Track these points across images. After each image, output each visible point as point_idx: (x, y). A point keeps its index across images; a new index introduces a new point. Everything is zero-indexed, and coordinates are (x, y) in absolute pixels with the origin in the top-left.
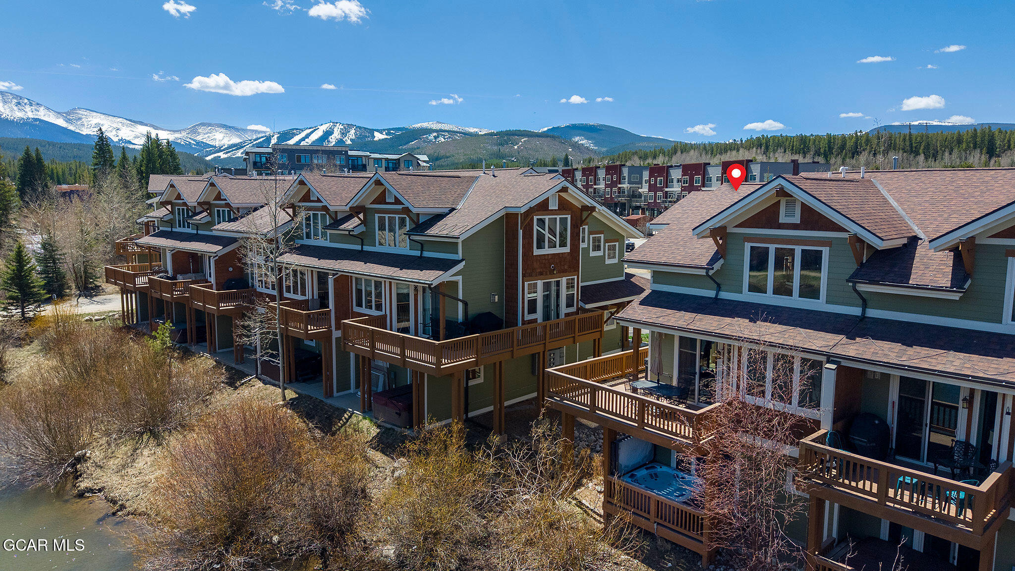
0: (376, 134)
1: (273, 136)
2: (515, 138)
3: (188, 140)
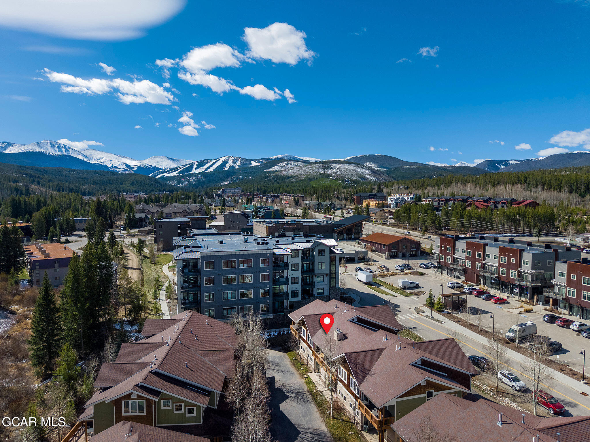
0: (252, 162)
1: (194, 164)
2: (334, 165)
3: (148, 166)
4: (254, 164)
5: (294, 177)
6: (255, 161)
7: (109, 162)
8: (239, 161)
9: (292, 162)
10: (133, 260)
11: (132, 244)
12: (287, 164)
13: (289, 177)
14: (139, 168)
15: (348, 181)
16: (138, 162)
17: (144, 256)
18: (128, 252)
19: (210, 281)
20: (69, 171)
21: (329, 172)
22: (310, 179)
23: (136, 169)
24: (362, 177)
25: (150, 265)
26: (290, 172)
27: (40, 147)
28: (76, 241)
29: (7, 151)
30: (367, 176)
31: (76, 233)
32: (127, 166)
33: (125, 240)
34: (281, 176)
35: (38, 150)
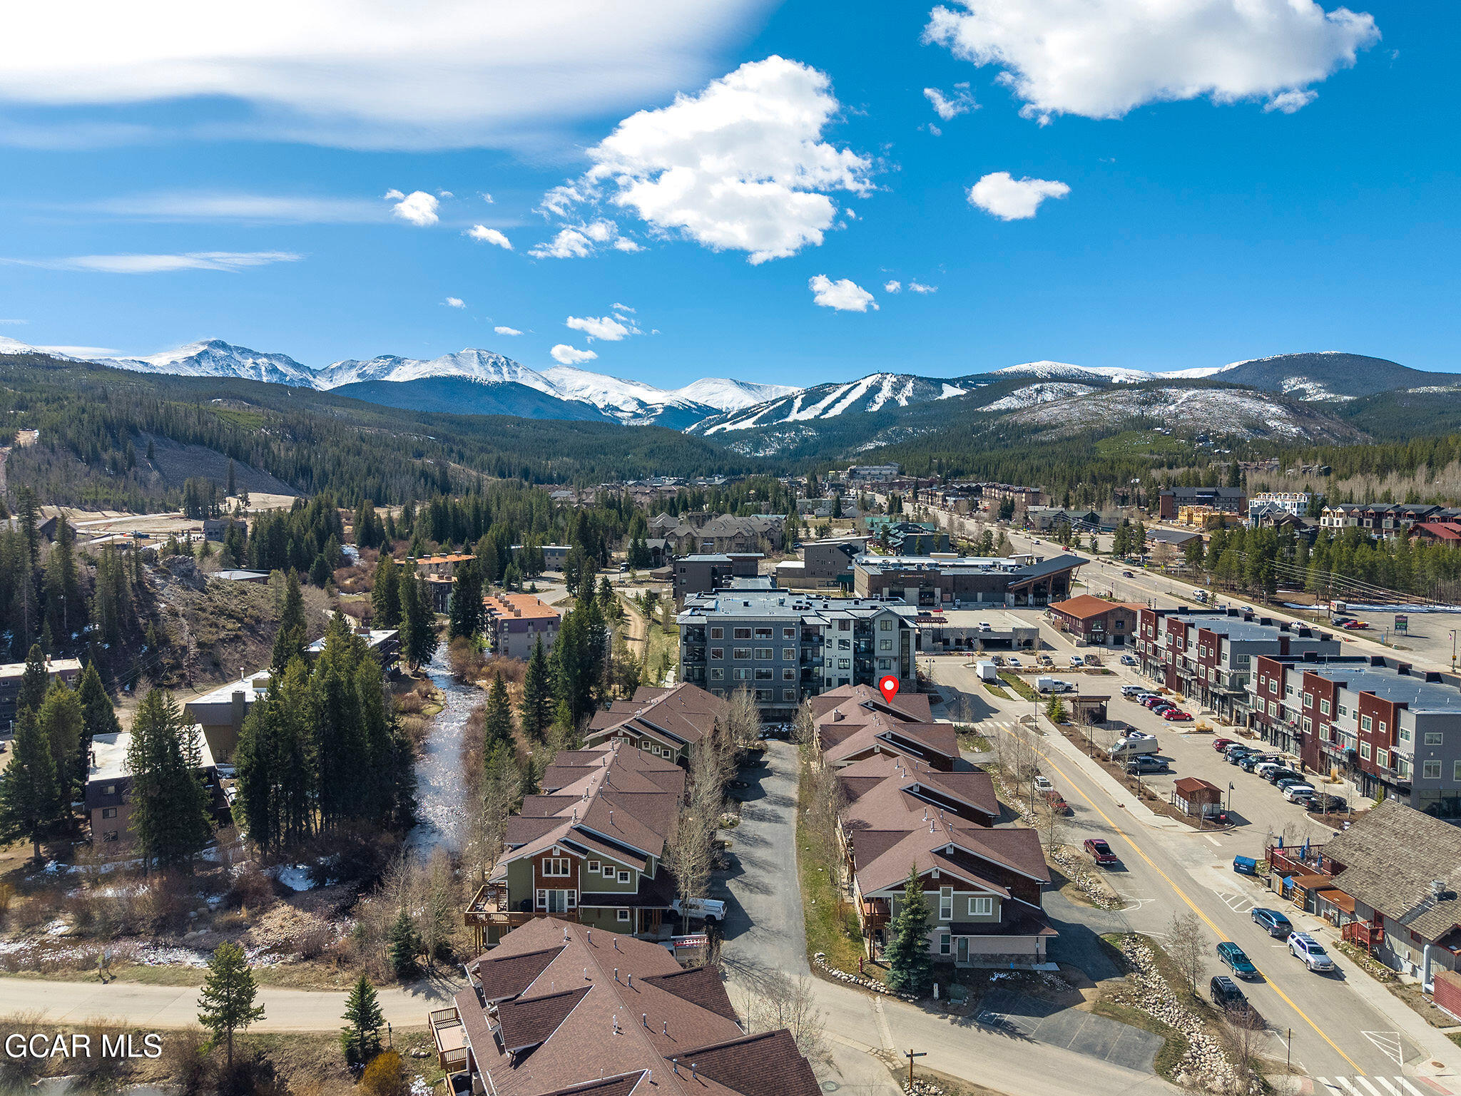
0: (945, 387)
1: (797, 397)
2: (1172, 391)
3: (688, 403)
4: (949, 392)
5: (1054, 427)
6: (952, 382)
7: (601, 396)
8: (910, 385)
9: (1056, 385)
10: (636, 624)
11: (638, 599)
12: (1039, 391)
13: (1038, 429)
14: (669, 409)
15: (1206, 439)
16: (665, 394)
17: (654, 620)
18: (632, 612)
19: (718, 654)
20: (518, 425)
21: (1155, 411)
22: (1096, 434)
23: (660, 411)
24: (1257, 426)
25: (661, 634)
26: (1043, 416)
27: (458, 365)
28: (547, 590)
29: (392, 377)
30: (1271, 423)
31: (544, 574)
32: (642, 404)
33: (626, 590)
34: (1015, 425)
35: (454, 371)
